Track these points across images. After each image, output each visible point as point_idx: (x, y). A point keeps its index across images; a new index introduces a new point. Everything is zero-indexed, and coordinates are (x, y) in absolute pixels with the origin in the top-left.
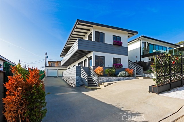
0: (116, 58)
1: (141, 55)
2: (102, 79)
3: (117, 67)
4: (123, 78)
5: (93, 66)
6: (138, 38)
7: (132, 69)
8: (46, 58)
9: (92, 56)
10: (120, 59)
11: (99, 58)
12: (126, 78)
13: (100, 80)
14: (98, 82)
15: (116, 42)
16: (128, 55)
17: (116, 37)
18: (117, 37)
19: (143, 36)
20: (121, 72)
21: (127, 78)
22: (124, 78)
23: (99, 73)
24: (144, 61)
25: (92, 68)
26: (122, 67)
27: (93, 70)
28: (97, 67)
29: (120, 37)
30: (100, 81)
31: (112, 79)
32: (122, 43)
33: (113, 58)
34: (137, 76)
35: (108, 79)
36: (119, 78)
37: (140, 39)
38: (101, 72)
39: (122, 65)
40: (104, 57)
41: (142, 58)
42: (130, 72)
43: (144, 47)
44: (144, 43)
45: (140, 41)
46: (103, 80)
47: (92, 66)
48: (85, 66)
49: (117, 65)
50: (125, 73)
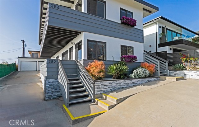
0: (126, 47)
1: (158, 43)
2: (103, 86)
3: (129, 61)
4: (141, 79)
5: (83, 58)
6: (154, 20)
7: (152, 63)
8: (23, 46)
9: (81, 42)
10: (133, 48)
11: (96, 45)
12: (146, 79)
13: (98, 88)
14: (94, 94)
15: (126, 19)
16: (143, 43)
17: (125, 12)
18: (127, 13)
19: (162, 18)
20: (136, 69)
21: (148, 79)
22: (143, 79)
23: (96, 74)
24: (166, 51)
25: (82, 62)
26: (137, 60)
27: (84, 67)
28: (92, 62)
29: (132, 13)
30: (98, 91)
31: (122, 84)
32: (135, 21)
33: (122, 46)
34: (161, 76)
35: (114, 84)
36: (134, 81)
37: (157, 22)
38: (100, 72)
39: (135, 57)
40: (105, 43)
41: (159, 47)
42: (151, 68)
43: (161, 33)
44: (161, 27)
45: (156, 24)
46: (105, 87)
47: (81, 58)
48: (71, 60)
49: (128, 57)
50: (145, 70)
